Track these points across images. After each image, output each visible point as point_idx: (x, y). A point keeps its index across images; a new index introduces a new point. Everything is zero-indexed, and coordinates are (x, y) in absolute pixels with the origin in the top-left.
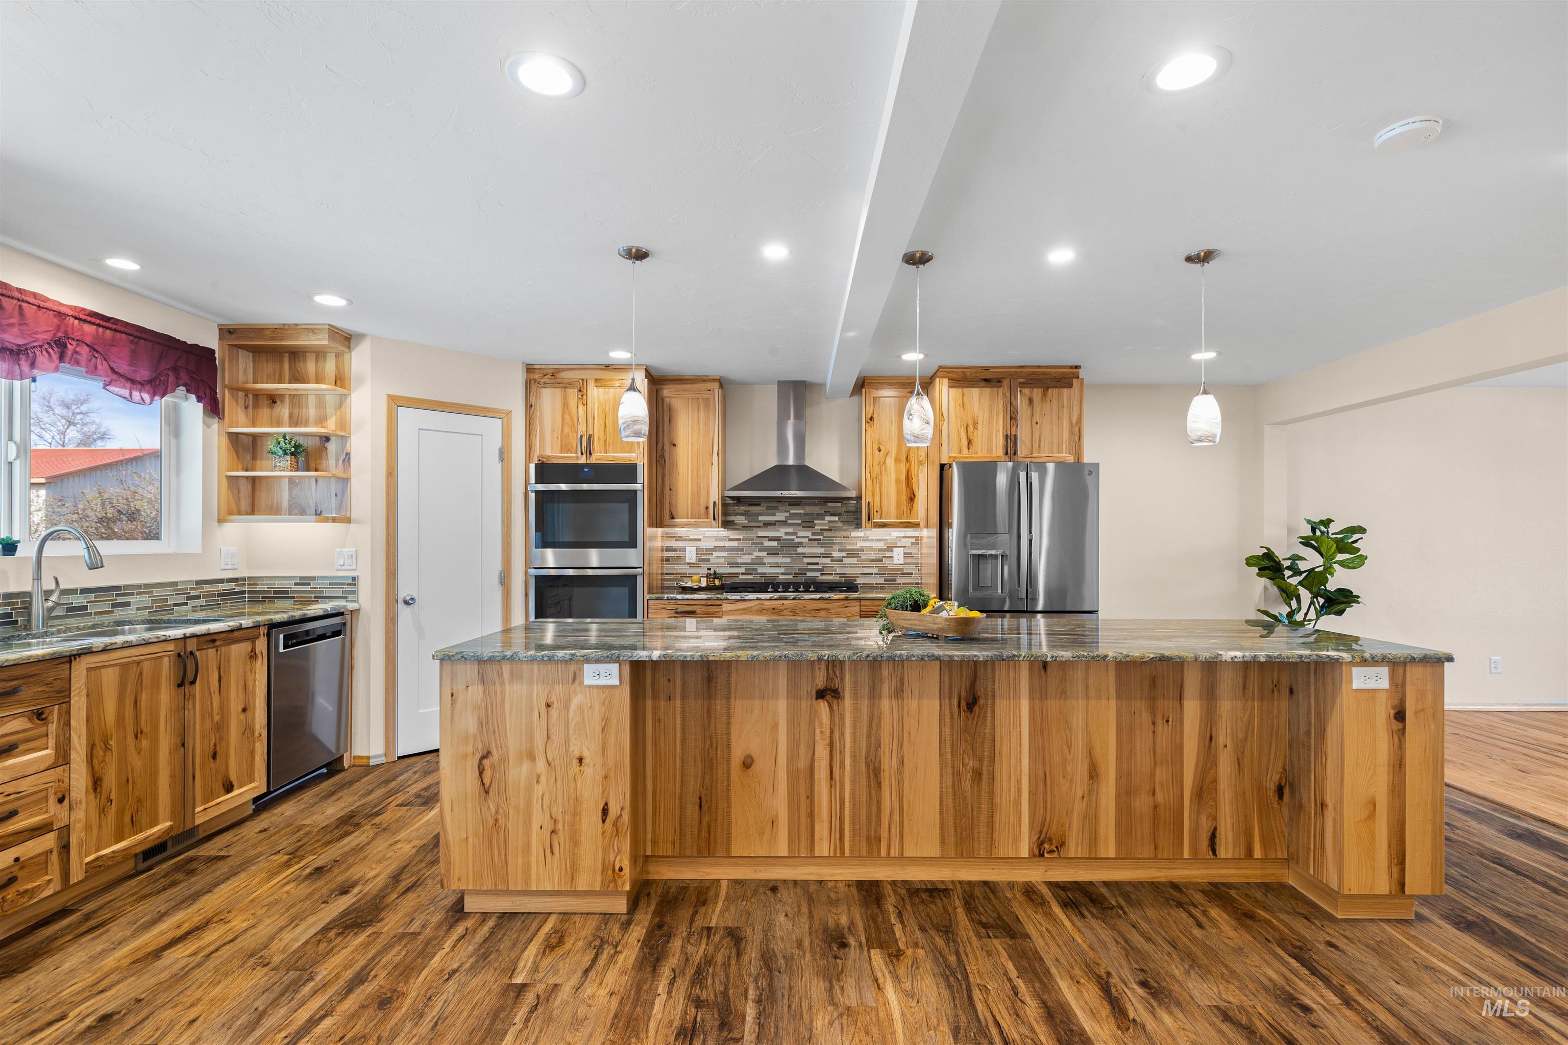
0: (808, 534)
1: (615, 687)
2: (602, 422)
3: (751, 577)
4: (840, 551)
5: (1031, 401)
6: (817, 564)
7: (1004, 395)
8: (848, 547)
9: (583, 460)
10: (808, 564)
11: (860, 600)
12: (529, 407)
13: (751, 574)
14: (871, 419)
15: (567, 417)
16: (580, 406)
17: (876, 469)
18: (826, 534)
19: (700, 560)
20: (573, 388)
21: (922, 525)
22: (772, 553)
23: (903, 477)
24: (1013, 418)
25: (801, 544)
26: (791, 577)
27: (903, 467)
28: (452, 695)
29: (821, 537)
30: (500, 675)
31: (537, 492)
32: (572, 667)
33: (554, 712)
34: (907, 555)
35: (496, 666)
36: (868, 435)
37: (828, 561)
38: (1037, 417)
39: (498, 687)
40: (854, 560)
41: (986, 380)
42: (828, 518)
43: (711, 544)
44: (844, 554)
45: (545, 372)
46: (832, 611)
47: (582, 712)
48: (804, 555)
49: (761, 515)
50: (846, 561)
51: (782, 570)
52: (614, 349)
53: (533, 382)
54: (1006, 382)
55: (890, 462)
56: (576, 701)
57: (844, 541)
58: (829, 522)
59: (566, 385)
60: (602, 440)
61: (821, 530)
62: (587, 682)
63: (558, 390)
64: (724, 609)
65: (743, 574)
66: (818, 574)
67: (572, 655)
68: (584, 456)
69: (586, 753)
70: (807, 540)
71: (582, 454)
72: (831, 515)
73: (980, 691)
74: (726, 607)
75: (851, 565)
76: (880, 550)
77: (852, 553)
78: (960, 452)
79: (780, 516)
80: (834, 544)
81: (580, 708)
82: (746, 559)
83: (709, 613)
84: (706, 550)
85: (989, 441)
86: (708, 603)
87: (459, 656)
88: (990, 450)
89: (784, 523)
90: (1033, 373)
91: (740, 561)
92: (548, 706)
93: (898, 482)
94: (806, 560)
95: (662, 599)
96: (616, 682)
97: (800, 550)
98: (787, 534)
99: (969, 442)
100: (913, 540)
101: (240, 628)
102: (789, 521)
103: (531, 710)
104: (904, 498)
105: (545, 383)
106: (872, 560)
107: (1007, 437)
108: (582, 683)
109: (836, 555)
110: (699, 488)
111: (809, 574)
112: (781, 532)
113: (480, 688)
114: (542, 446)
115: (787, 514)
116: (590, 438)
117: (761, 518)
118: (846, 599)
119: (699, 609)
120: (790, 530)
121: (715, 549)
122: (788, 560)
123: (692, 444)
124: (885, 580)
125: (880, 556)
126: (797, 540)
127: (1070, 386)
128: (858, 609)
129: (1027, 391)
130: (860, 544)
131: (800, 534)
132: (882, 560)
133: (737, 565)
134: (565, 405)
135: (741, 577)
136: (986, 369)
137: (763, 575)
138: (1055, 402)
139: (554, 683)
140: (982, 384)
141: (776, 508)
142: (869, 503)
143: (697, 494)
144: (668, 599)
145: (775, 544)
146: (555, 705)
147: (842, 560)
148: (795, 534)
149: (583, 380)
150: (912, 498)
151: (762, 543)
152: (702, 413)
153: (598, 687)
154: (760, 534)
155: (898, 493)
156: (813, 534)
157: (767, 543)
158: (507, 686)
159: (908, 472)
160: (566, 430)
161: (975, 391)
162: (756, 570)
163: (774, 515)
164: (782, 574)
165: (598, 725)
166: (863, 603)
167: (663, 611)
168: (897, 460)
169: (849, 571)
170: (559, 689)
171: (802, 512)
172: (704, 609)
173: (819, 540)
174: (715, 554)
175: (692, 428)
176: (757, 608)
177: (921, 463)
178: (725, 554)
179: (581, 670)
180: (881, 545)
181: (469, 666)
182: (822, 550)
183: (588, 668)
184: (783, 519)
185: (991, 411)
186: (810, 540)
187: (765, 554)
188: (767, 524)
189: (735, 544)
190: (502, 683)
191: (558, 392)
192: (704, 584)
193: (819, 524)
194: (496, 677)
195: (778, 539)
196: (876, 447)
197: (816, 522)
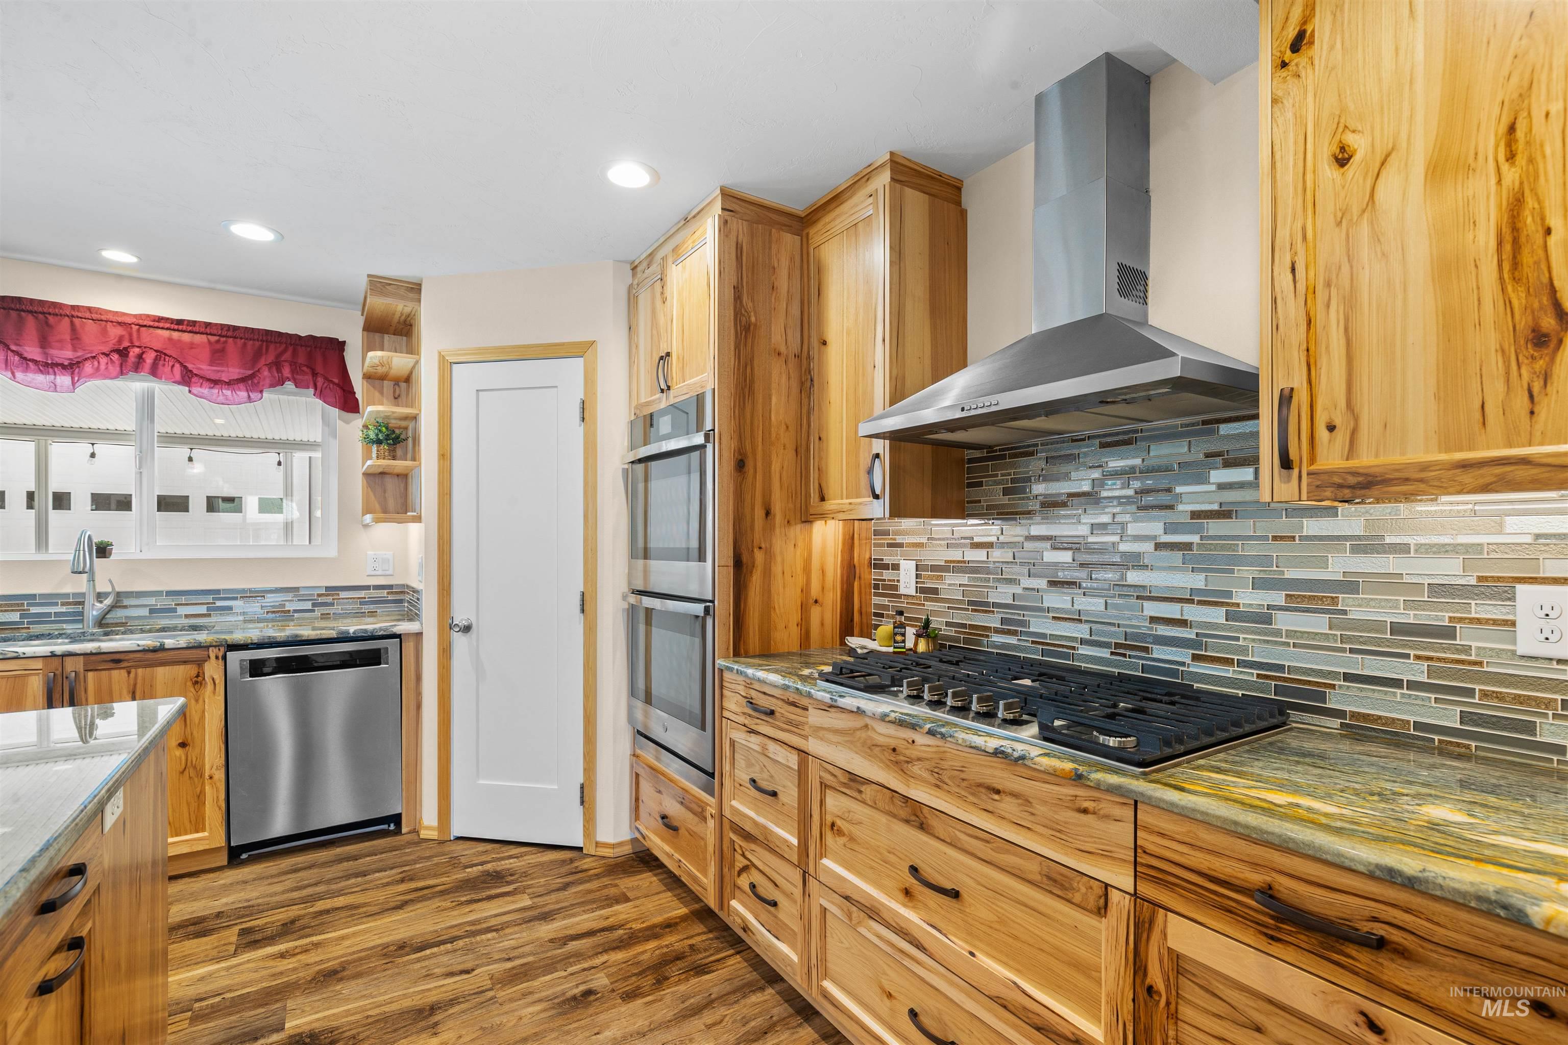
0: (1154, 527)
2: (680, 325)
3: (1012, 640)
4: (1258, 584)
6: (1183, 623)
8: (1291, 574)
10: (1153, 620)
13: (1014, 633)
18: (1215, 527)
19: (922, 590)
22: (1061, 581)
25: (1135, 561)
26: (1105, 653)
29: (1195, 539)
37: (1217, 615)
40: (1318, 624)
42: (1220, 475)
43: (942, 555)
44: (1278, 598)
48: (1144, 595)
50: (1284, 621)
51: (1081, 631)
57: (1280, 550)
58: (1221, 487)
60: (680, 358)
61: (1195, 515)
64: (810, 721)
65: (997, 631)
66: (1183, 655)
70: (1149, 547)
71: (663, 391)
72: (1229, 464)
74: (813, 717)
77: (1309, 595)
80: (1241, 560)
82: (1005, 594)
83: (791, 724)
84: (936, 567)
89: (1090, 498)
91: (991, 597)
94: (1152, 609)
97: (1133, 577)
98: (1098, 529)
101: (162, 649)
102: (1104, 493)
106: (1397, 629)
109: (1247, 597)
111: (1160, 652)
112: (1083, 525)
114: (639, 390)
115: (1096, 474)
117: (1037, 488)
120: (1106, 517)
122: (1100, 604)
124: (1464, 717)
125: (1442, 618)
126: (1124, 547)
131: (1133, 528)
132: (1449, 633)
133: (986, 608)
134: (653, 313)
137: (1039, 640)
145: (1066, 557)
147: (1268, 620)
148: (1119, 528)
149: (665, 259)
151: (1039, 555)
154: (1036, 530)
156: (1169, 528)
157: (1050, 555)
169: (1296, 659)
171: (1137, 462)
173: (1188, 546)
174: (948, 578)
178: (964, 579)
182: (1198, 581)
184: (1086, 487)
186: (1159, 546)
187: (1044, 583)
188: (1050, 504)
191: (649, 294)
195: (1074, 546)
196: (1327, 149)
197: (1179, 489)
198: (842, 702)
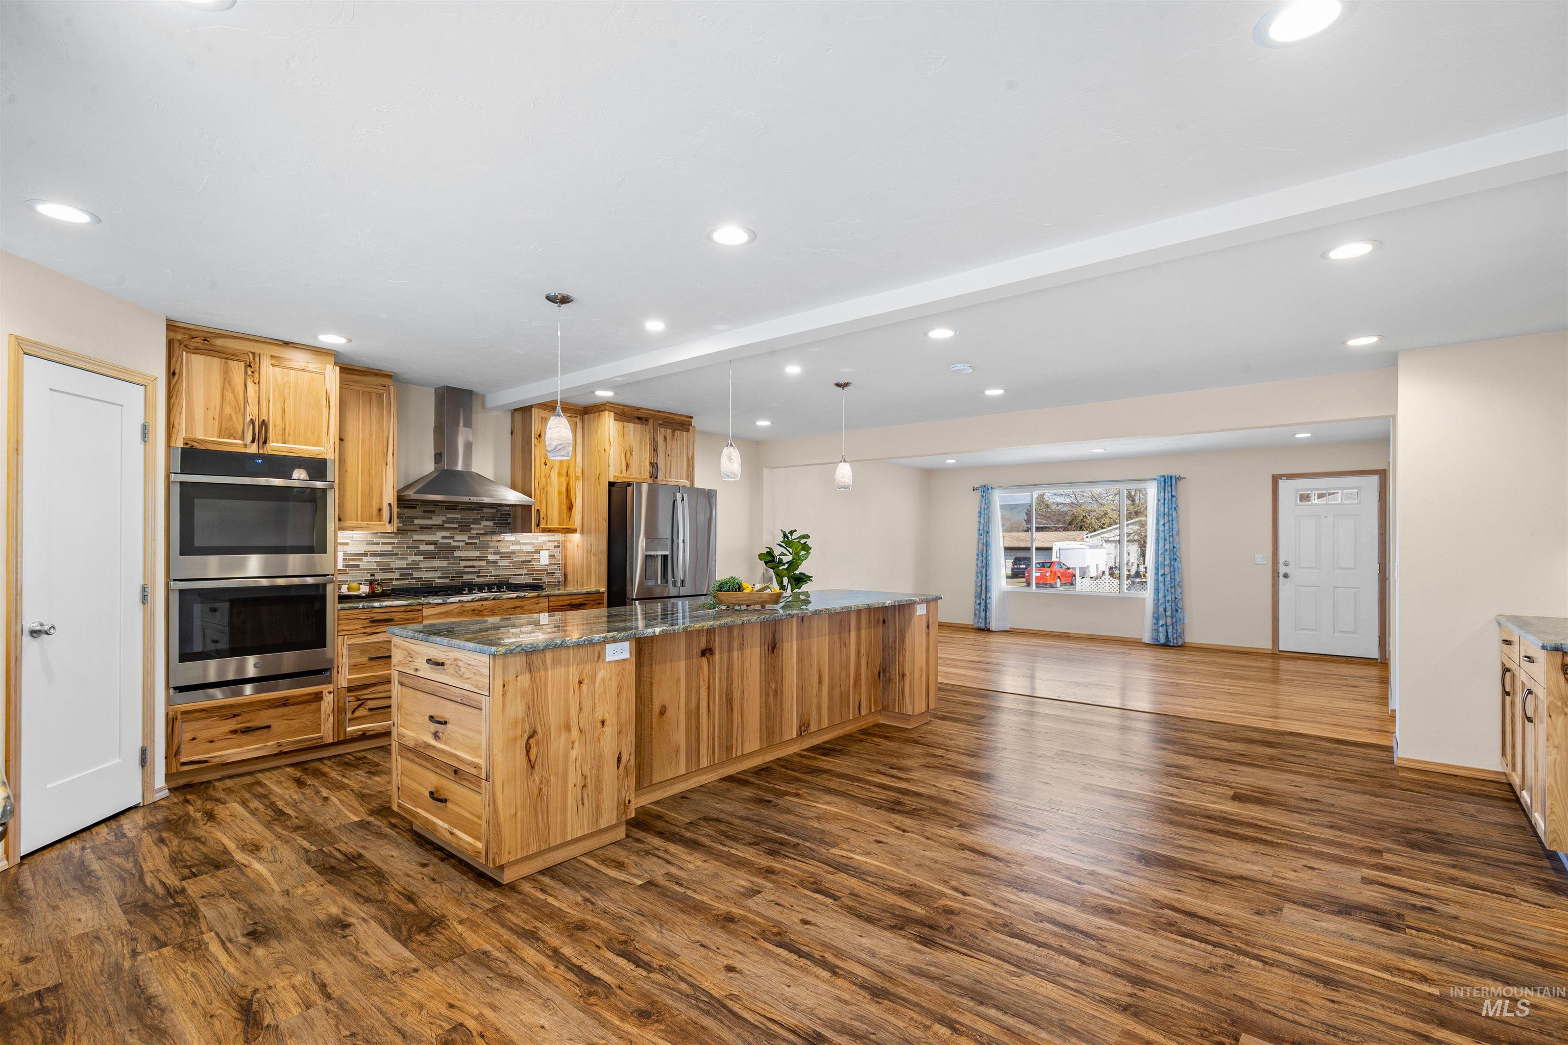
0: (465, 538)
1: (626, 660)
2: (279, 406)
3: (406, 582)
4: (495, 553)
5: (665, 438)
6: (474, 567)
7: (650, 431)
8: (501, 550)
9: (253, 449)
10: (465, 567)
11: (548, 596)
12: (172, 374)
13: (407, 579)
14: (540, 436)
15: (229, 395)
16: (250, 385)
17: (543, 480)
18: (482, 538)
19: (347, 566)
20: (239, 360)
21: (579, 530)
22: (428, 556)
23: (564, 489)
24: (655, 450)
25: (457, 548)
26: (447, 580)
27: (564, 480)
28: (504, 686)
29: (477, 541)
30: (544, 663)
31: (182, 484)
32: (598, 648)
33: (585, 687)
34: (551, 556)
35: (540, 655)
36: (537, 451)
37: (483, 563)
38: (669, 452)
39: (542, 673)
40: (505, 563)
41: (639, 418)
42: (484, 523)
43: (361, 549)
44: (498, 557)
45: (193, 333)
46: (526, 608)
47: (604, 683)
48: (461, 559)
49: (417, 518)
50: (500, 563)
51: (439, 574)
52: (326, 332)
53: (176, 344)
54: (651, 421)
55: (554, 475)
56: (600, 675)
57: (498, 544)
58: (484, 526)
59: (226, 355)
60: (280, 427)
61: (477, 534)
62: (609, 658)
63: (217, 360)
64: (424, 614)
65: (397, 579)
66: (473, 576)
67: (605, 637)
68: (255, 444)
69: (606, 716)
70: (463, 544)
71: (253, 441)
72: (486, 520)
73: (777, 639)
74: (426, 612)
75: (506, 568)
76: (529, 553)
77: (506, 556)
78: (621, 473)
79: (437, 520)
80: (489, 547)
81: (603, 679)
82: (401, 563)
83: (408, 619)
84: (356, 555)
85: (640, 466)
86: (407, 610)
87: (519, 649)
88: (640, 473)
89: (441, 527)
90: (666, 418)
91: (393, 566)
92: (580, 683)
93: (560, 493)
94: (463, 564)
95: (357, 608)
96: (627, 656)
97: (457, 554)
98: (443, 538)
99: (627, 466)
100: (556, 544)
102: (446, 525)
103: (568, 689)
104: (565, 507)
105: (196, 348)
106: (523, 562)
107: (651, 464)
108: (604, 660)
109: (491, 558)
110: (371, 489)
111: (465, 577)
112: (438, 536)
113: (528, 676)
114: (190, 426)
115: (444, 519)
116: (264, 424)
117: (416, 522)
118: (538, 596)
119: (397, 616)
120: (447, 534)
121: (365, 554)
122: (445, 564)
123: (363, 442)
125: (529, 559)
126: (454, 544)
127: (688, 431)
128: (546, 605)
129: (663, 430)
130: (513, 548)
131: (457, 538)
132: (530, 562)
133: (390, 570)
134: (226, 379)
135: (395, 582)
136: (638, 409)
137: (419, 579)
138: (679, 441)
139: (585, 663)
140: (637, 420)
141: (433, 512)
142: (538, 510)
143: (368, 494)
144: (363, 608)
145: (432, 547)
146: (585, 681)
147: (496, 563)
148: (452, 538)
149: (254, 354)
150: (570, 508)
151: (418, 547)
152: (375, 409)
153: (615, 661)
154: (416, 537)
155: (560, 503)
156: (469, 538)
157: (423, 547)
158: (550, 672)
159: (568, 485)
160: (228, 410)
161: (631, 425)
162: (412, 575)
163: (431, 518)
164: (439, 578)
165: (614, 691)
166: (551, 599)
167: (356, 621)
168: (559, 475)
169: (502, 573)
170: (588, 668)
171: (459, 516)
172: (403, 615)
173: (475, 543)
174: (365, 559)
175: (364, 424)
176: (458, 610)
177: (577, 478)
178: (378, 559)
179: (604, 649)
180: (529, 548)
181: (518, 658)
182: (477, 554)
183: (609, 647)
184: (440, 523)
185: (641, 443)
186: (466, 544)
187: (421, 558)
188: (423, 528)
189: (389, 548)
190: (546, 669)
191: (216, 363)
192: (365, 589)
193: (476, 529)
194: (541, 665)
195: (434, 543)
196: (543, 461)
197: (472, 526)
198: (449, 601)
